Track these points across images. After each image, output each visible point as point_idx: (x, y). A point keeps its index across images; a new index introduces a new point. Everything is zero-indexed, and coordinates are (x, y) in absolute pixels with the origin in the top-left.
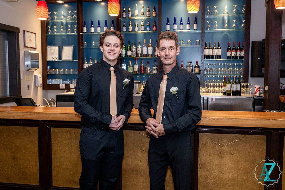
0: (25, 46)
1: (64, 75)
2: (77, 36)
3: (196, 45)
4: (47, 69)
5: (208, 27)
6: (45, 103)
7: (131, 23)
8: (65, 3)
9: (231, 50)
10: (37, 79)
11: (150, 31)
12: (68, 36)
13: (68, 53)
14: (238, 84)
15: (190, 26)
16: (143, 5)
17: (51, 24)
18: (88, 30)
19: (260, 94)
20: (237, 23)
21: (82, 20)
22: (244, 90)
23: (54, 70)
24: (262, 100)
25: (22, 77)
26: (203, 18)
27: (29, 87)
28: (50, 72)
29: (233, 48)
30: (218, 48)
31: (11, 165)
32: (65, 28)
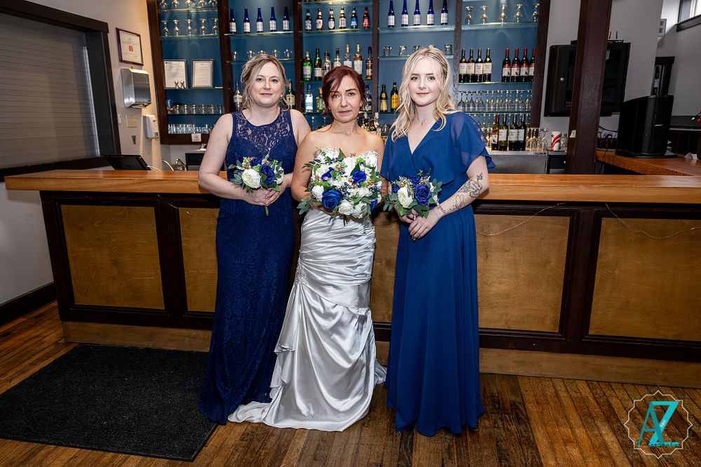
0: (121, 60)
1: (199, 115)
2: (219, 41)
4: (166, 106)
5: (468, 18)
6: (165, 168)
7: (320, 13)
9: (511, 65)
10: (150, 124)
11: (356, 27)
12: (201, 41)
13: (203, 74)
14: (521, 128)
15: (434, 18)
17: (167, 16)
18: (240, 27)
19: (560, 148)
20: (525, 9)
21: (227, 7)
22: (531, 139)
23: (180, 108)
24: (563, 157)
25: (120, 121)
26: (459, 2)
27: (134, 138)
28: (171, 111)
29: (514, 60)
30: (486, 61)
31: (112, 275)
32: (195, 24)
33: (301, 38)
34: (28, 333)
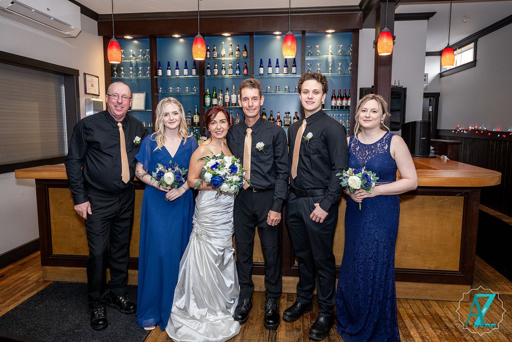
0: (86, 92)
2: (150, 81)
3: (295, 92)
7: (216, 65)
8: (134, 39)
9: (336, 98)
11: (239, 74)
12: (138, 80)
13: (139, 101)
15: (288, 70)
16: (231, 43)
18: (164, 73)
20: (343, 66)
21: (157, 60)
26: (303, 60)
29: (338, 96)
31: (80, 234)
32: (135, 70)
33: (204, 80)
34: (17, 275)
